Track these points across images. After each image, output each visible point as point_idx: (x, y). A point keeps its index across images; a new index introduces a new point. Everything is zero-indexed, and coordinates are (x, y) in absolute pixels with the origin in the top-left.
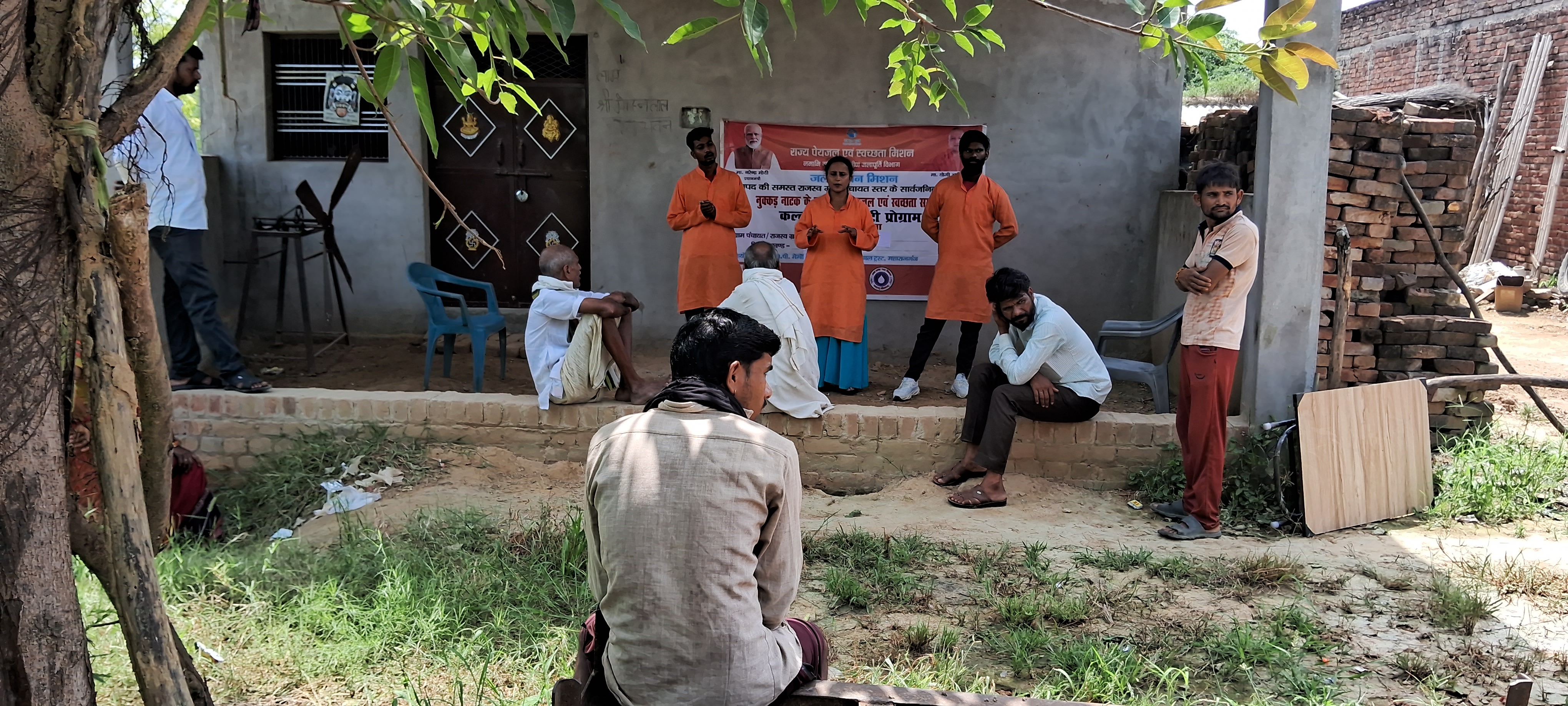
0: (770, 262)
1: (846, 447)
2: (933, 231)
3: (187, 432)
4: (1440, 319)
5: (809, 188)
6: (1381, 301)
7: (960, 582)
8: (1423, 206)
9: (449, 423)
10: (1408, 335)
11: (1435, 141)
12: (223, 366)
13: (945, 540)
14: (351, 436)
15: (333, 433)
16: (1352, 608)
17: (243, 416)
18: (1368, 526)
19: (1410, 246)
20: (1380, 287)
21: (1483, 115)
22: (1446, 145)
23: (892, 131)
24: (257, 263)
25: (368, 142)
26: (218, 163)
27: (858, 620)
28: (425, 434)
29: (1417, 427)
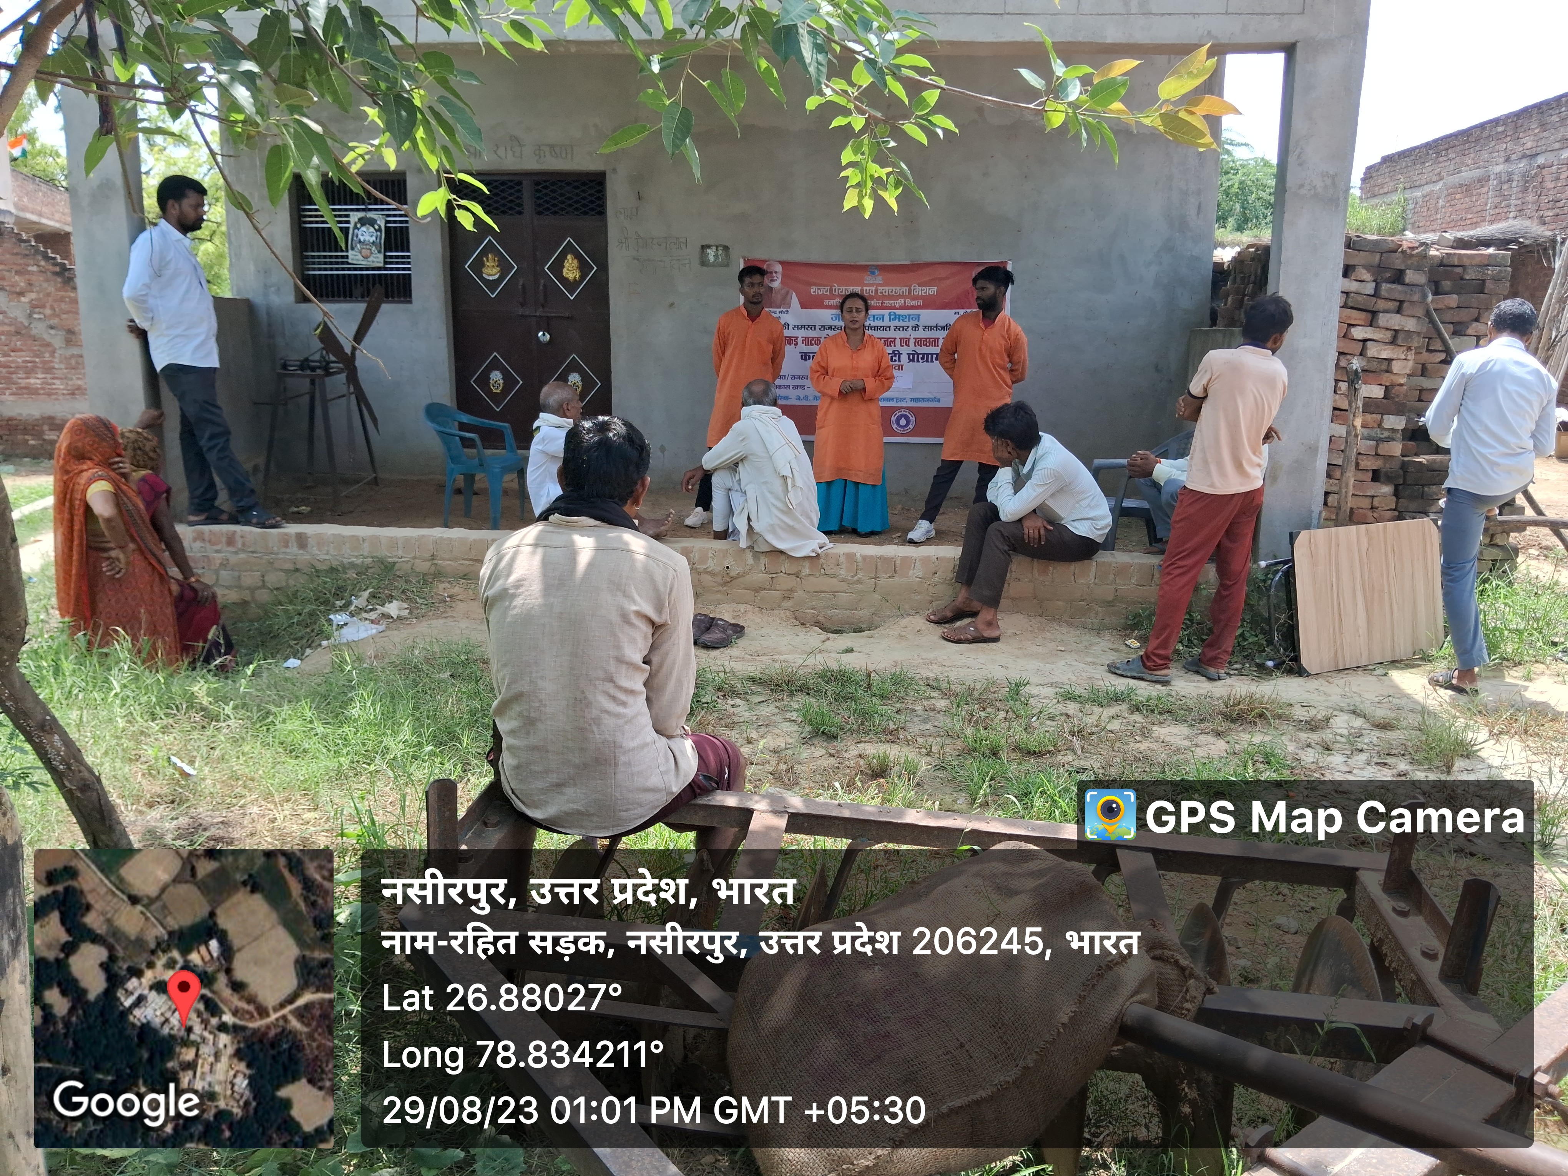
0: (767, 400)
1: (844, 586)
2: (951, 369)
3: (205, 565)
5: (830, 327)
6: (1403, 439)
7: (938, 715)
8: (1454, 343)
9: (456, 559)
10: (1433, 476)
11: (1468, 274)
12: (238, 501)
13: (931, 675)
14: (362, 571)
15: (344, 567)
16: (1332, 746)
17: (258, 550)
18: (1369, 667)
20: (1402, 426)
21: (1554, 255)
22: (1479, 277)
23: (914, 268)
24: (286, 404)
25: (392, 283)
26: (248, 306)
27: (826, 749)
28: (432, 571)
29: (1426, 567)
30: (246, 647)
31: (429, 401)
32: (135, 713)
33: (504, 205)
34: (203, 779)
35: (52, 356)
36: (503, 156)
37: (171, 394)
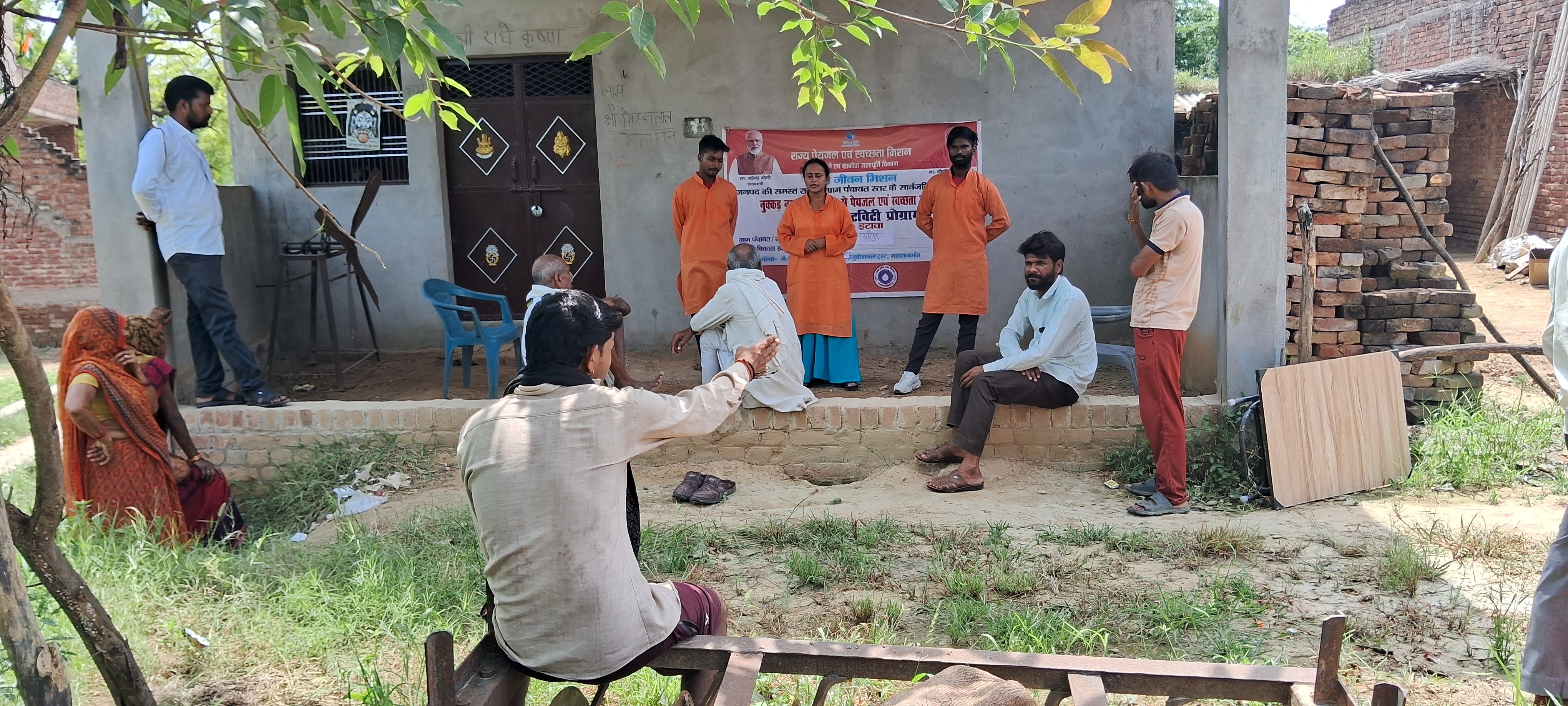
0: (752, 262)
1: (831, 439)
2: (927, 227)
3: (213, 445)
4: (1423, 291)
6: (1362, 276)
7: (922, 561)
8: (1405, 182)
10: (1394, 310)
11: (1414, 115)
12: (244, 382)
13: (916, 522)
14: (364, 445)
15: (347, 442)
16: (1300, 575)
17: (264, 429)
18: (1341, 498)
19: (1395, 220)
20: (1360, 263)
21: (1516, 87)
22: (1425, 118)
23: (889, 131)
24: (288, 286)
25: (389, 166)
26: (250, 193)
27: (814, 597)
28: (432, 441)
29: (1390, 398)
30: (253, 523)
31: (428, 277)
32: (151, 589)
33: (495, 88)
34: (216, 650)
35: (58, 246)
36: (493, 43)
37: (179, 281)
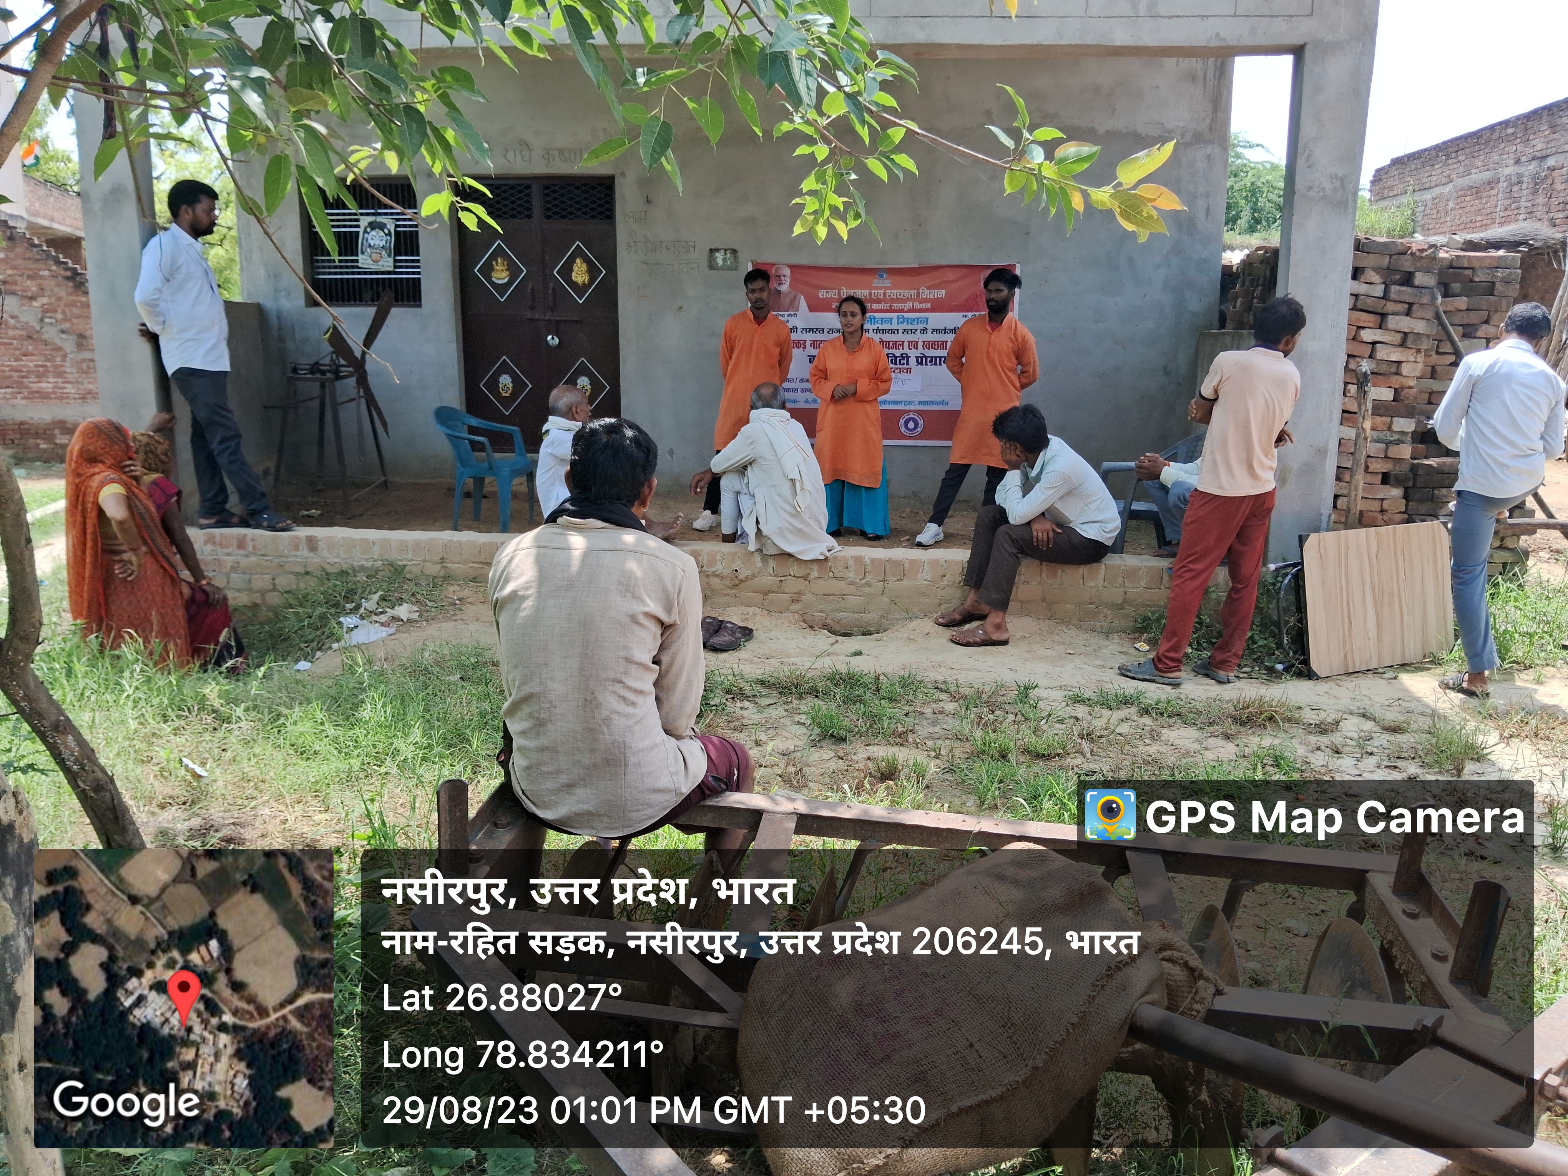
0: (776, 403)
1: (852, 589)
2: (958, 373)
3: (216, 568)
6: (1413, 442)
7: (946, 718)
8: (1464, 346)
9: (465, 562)
10: (1443, 479)
11: (1477, 276)
12: (249, 505)
13: (940, 678)
14: (372, 574)
15: (354, 570)
16: (1343, 749)
17: (269, 553)
18: (1380, 670)
20: (1411, 428)
21: (1564, 257)
22: (1489, 279)
23: (922, 271)
24: (296, 408)
25: (401, 287)
26: (258, 310)
27: (835, 751)
28: (442, 573)
29: (1436, 571)
30: (257, 649)
31: (438, 405)
32: (146, 715)
33: (513, 209)
34: (215, 781)
35: (64, 360)
36: (512, 160)
37: (182, 398)
